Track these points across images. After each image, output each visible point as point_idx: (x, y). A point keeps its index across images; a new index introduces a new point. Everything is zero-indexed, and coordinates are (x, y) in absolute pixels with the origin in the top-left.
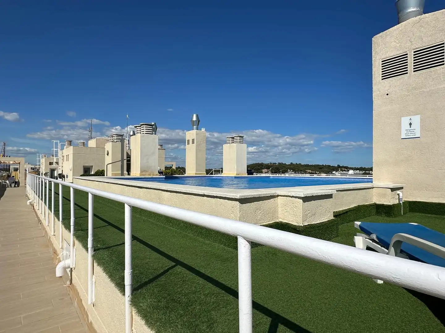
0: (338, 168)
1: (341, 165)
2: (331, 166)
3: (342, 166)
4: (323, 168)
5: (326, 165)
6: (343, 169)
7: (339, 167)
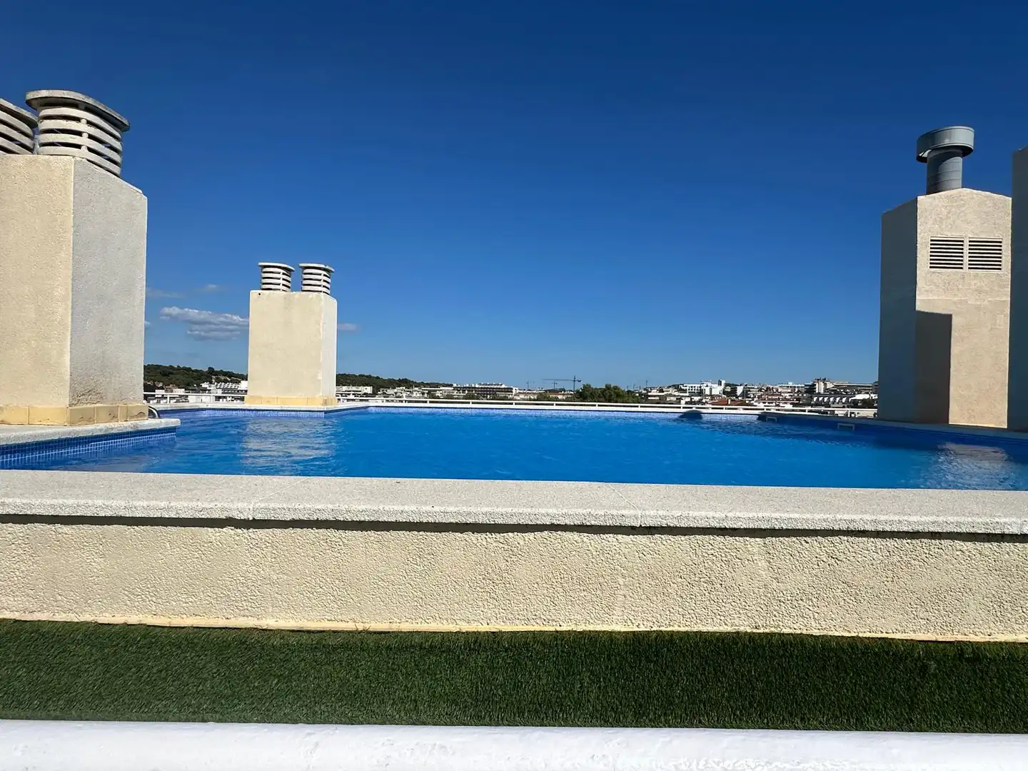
0: (211, 375)
1: (217, 369)
2: (193, 369)
3: (219, 370)
4: (172, 373)
5: (178, 366)
6: (223, 378)
7: (211, 372)
